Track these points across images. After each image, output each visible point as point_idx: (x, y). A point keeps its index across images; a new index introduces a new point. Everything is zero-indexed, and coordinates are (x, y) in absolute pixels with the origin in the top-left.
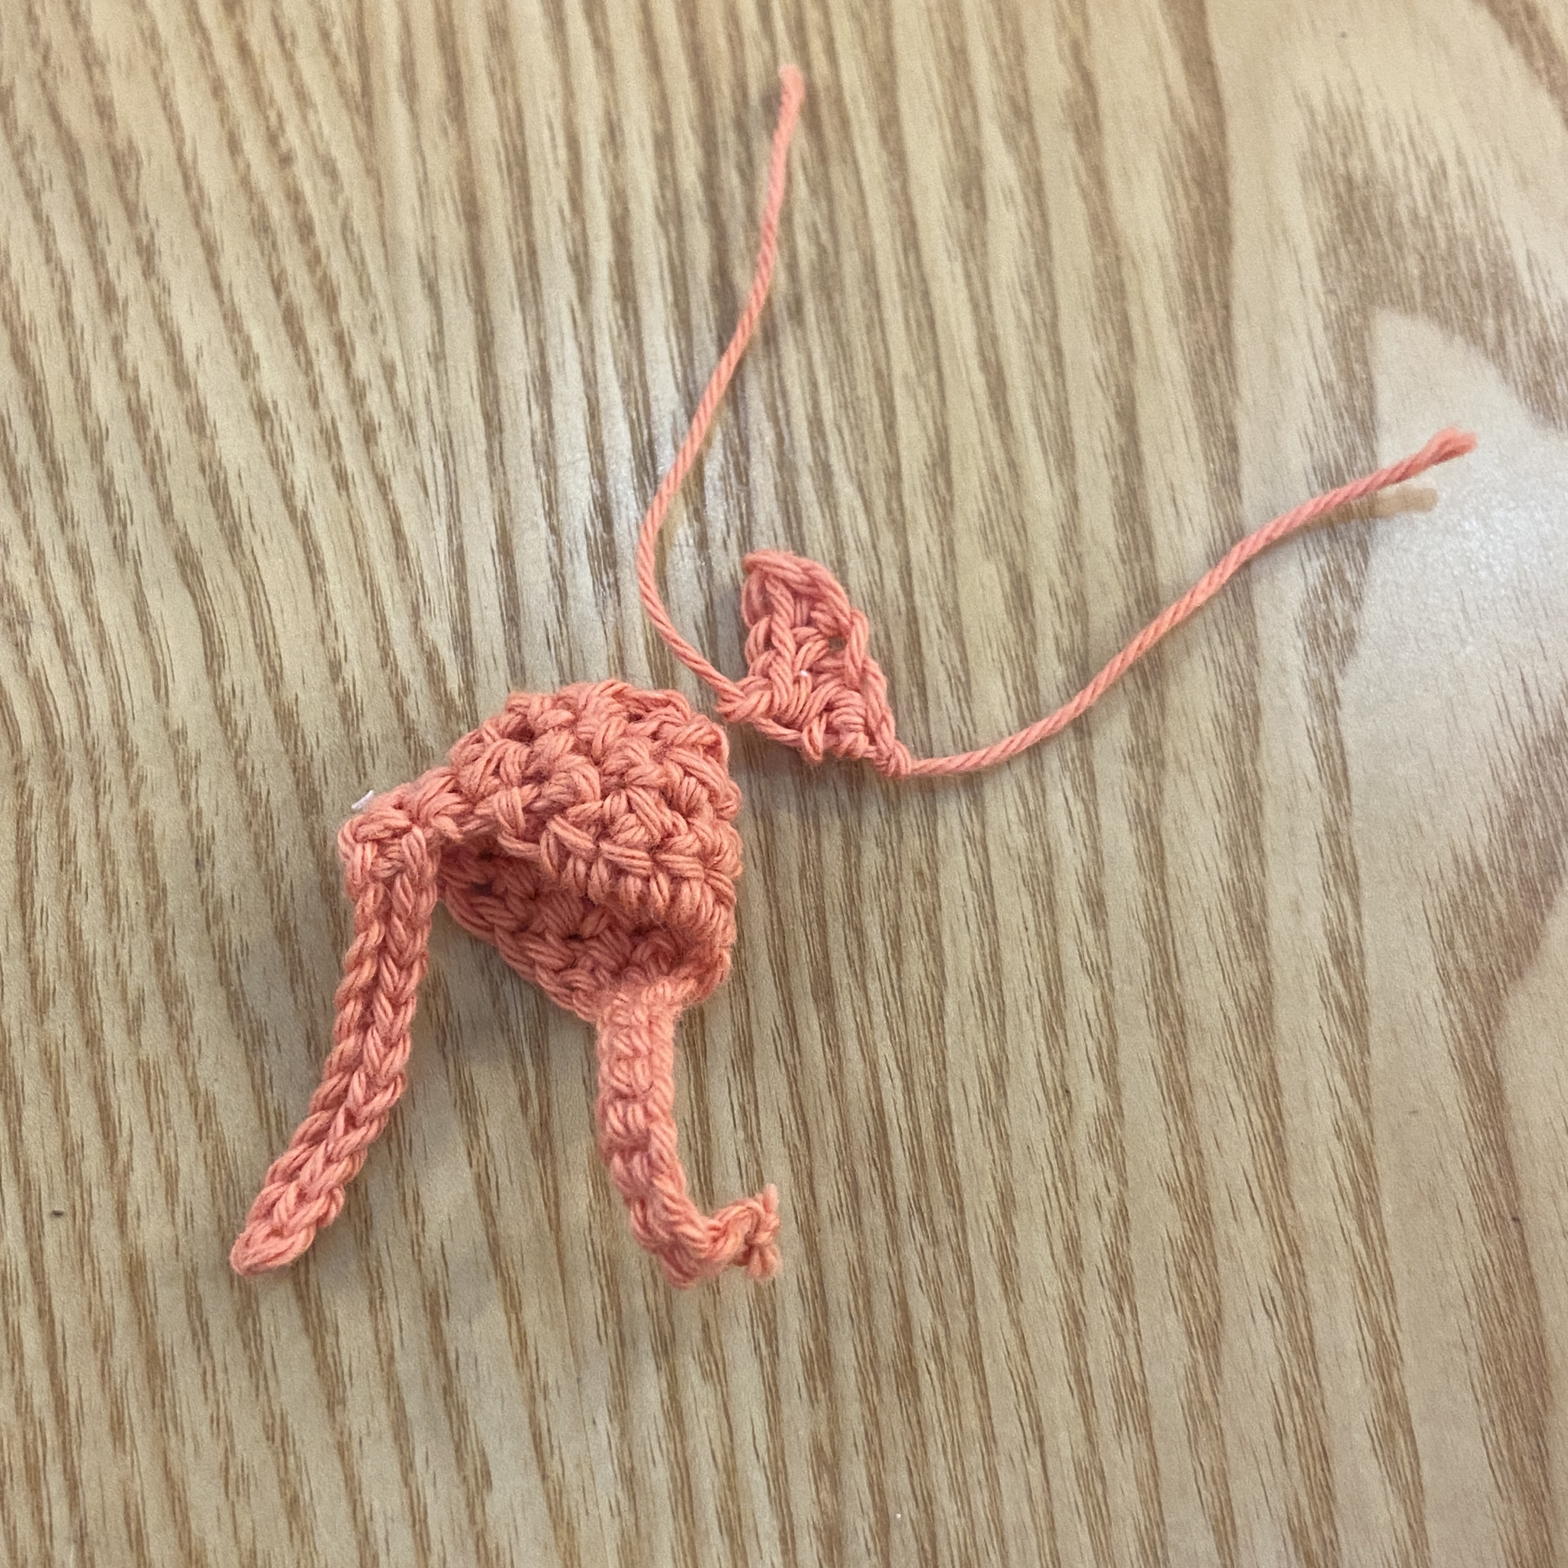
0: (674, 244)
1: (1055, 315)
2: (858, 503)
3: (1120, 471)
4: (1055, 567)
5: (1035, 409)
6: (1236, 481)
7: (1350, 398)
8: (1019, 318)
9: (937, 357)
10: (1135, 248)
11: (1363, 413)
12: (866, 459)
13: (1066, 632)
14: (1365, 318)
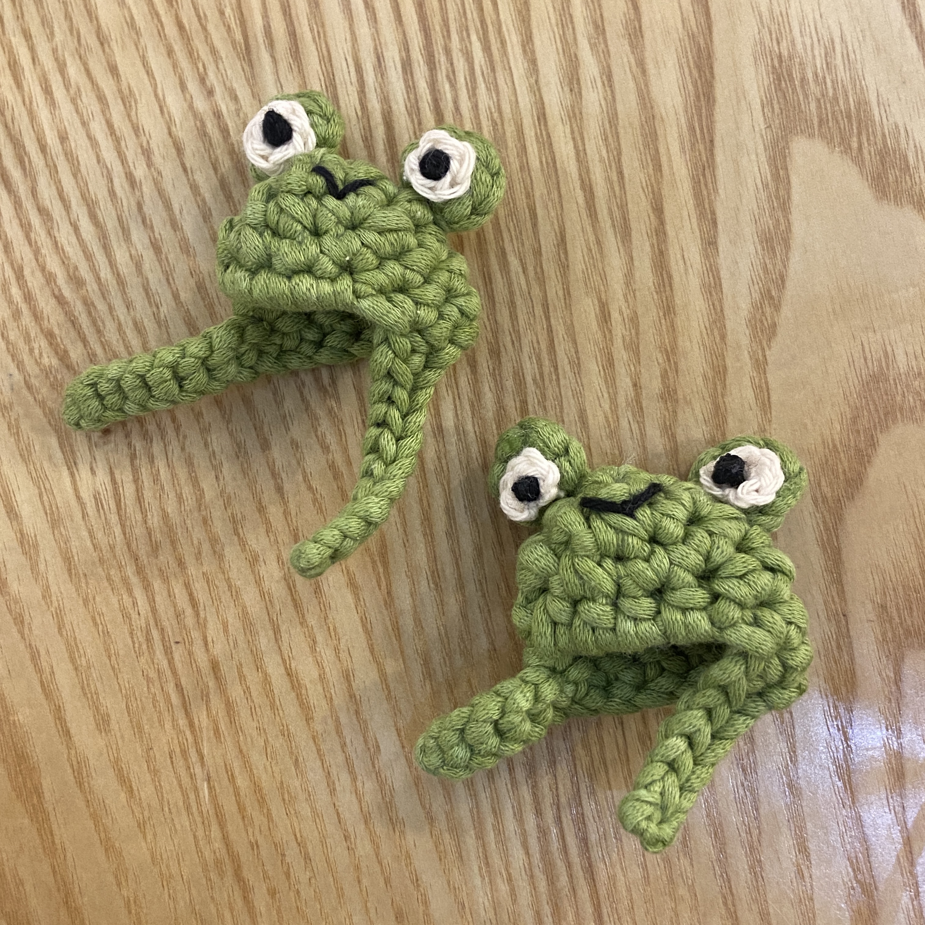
0: (416, 126)
1: (620, 154)
2: (520, 270)
3: (655, 241)
4: (621, 298)
5: (610, 210)
6: (716, 242)
7: (777, 189)
8: (601, 156)
9: (558, 183)
10: (663, 111)
11: (784, 200)
12: (523, 245)
13: (628, 333)
14: (787, 143)
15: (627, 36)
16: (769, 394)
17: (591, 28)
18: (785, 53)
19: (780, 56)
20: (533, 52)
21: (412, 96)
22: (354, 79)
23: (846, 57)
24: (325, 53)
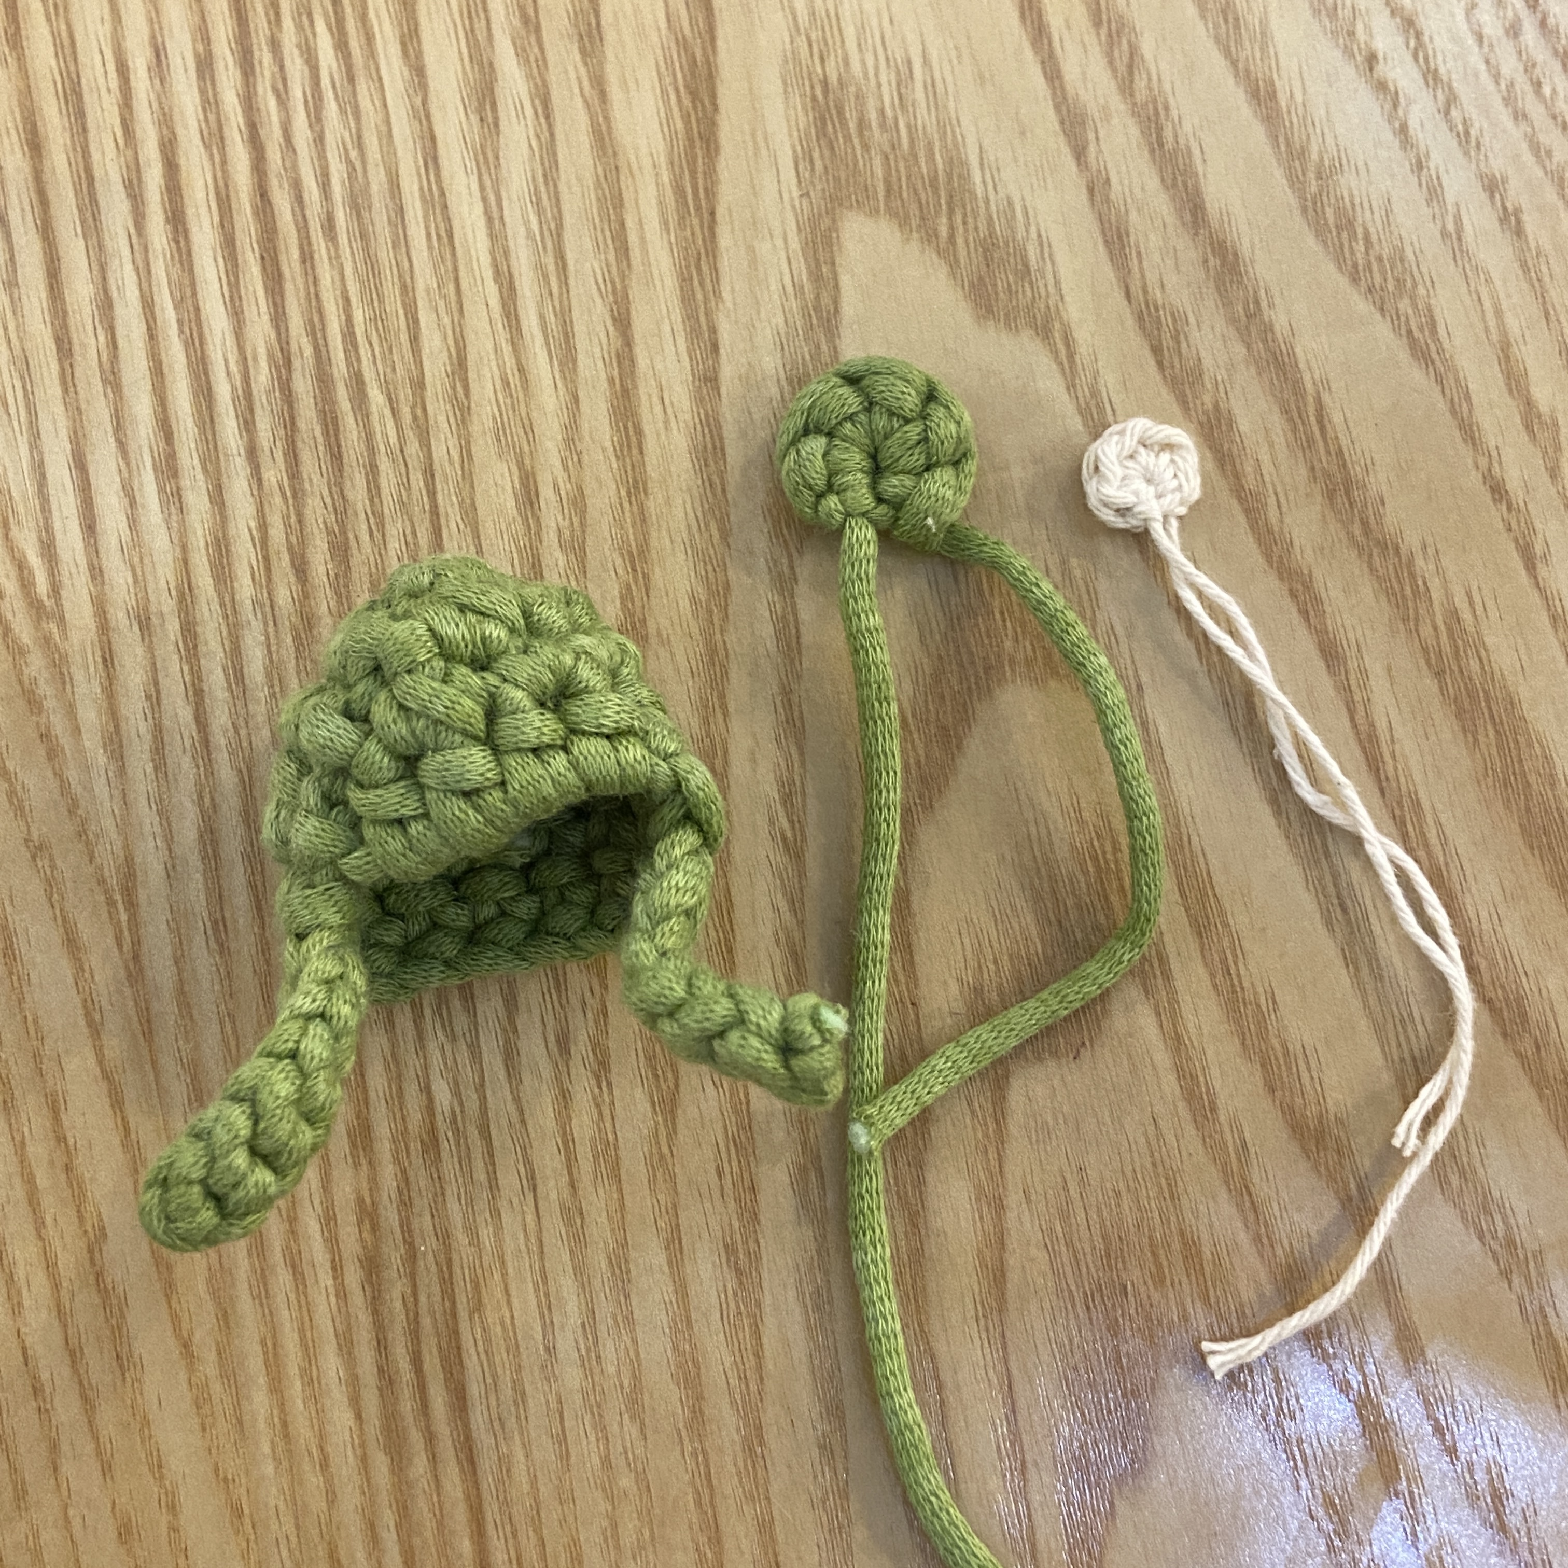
0: (218, 167)
1: (560, 227)
2: (387, 412)
3: (616, 373)
4: (558, 463)
5: (542, 317)
6: (716, 379)
7: (817, 297)
8: (529, 231)
9: (456, 269)
10: (633, 158)
11: (828, 312)
12: (394, 370)
13: (567, 522)
14: (834, 221)
15: (576, 38)
16: (798, 631)
17: (516, 22)
18: (833, 79)
19: (825, 83)
20: (419, 55)
21: (212, 117)
22: (114, 83)
23: (931, 86)
24: (66, 42)
